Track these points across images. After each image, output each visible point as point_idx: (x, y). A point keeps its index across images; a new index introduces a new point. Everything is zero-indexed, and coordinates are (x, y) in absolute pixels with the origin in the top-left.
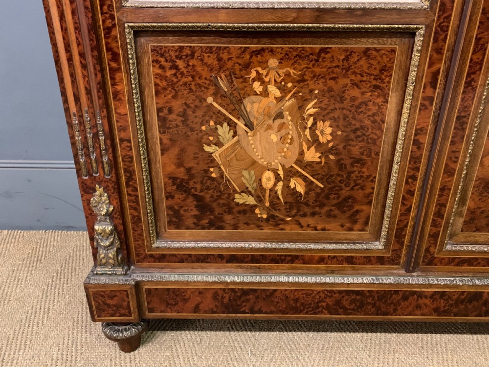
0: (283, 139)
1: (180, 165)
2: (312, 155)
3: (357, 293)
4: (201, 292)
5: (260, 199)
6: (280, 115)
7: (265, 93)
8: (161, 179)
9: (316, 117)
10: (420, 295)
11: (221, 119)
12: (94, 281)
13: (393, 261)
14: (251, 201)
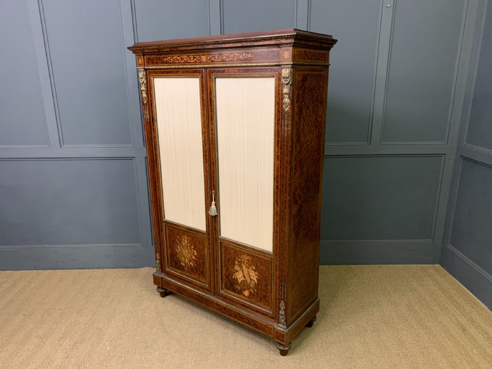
0: (189, 252)
1: (172, 252)
2: (194, 258)
3: (202, 297)
4: (173, 284)
5: (186, 265)
6: (187, 247)
7: (185, 241)
8: (169, 255)
9: (194, 249)
10: (214, 303)
11: (178, 245)
12: (156, 274)
13: (210, 291)
14: (184, 265)
